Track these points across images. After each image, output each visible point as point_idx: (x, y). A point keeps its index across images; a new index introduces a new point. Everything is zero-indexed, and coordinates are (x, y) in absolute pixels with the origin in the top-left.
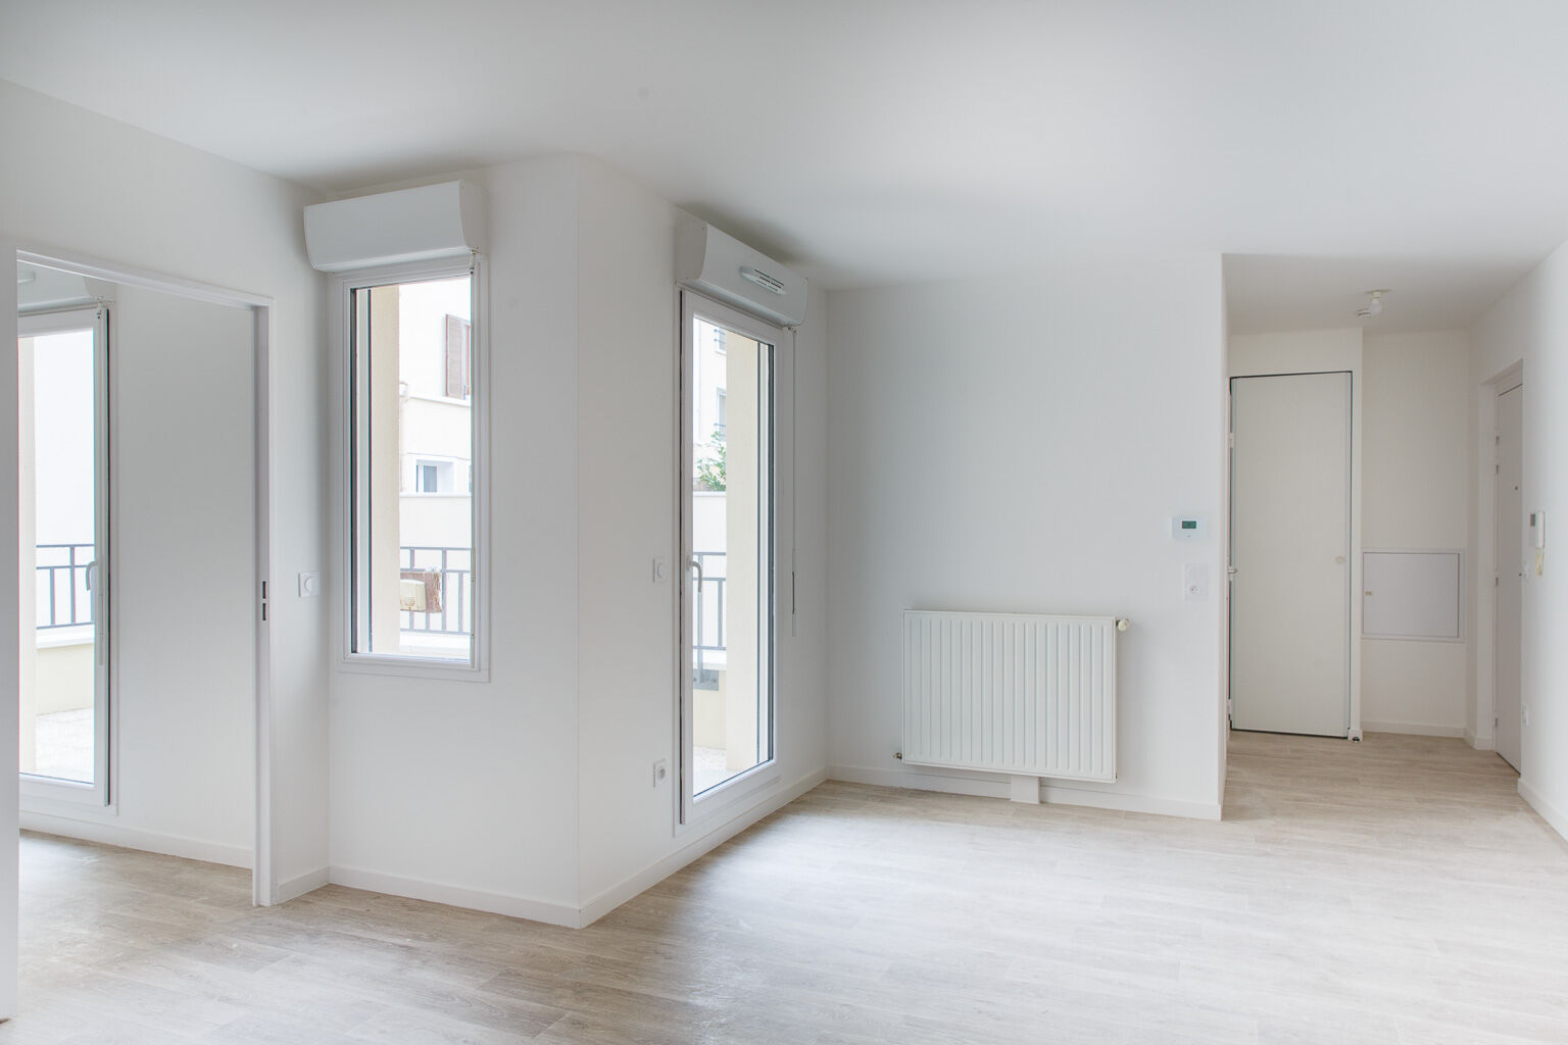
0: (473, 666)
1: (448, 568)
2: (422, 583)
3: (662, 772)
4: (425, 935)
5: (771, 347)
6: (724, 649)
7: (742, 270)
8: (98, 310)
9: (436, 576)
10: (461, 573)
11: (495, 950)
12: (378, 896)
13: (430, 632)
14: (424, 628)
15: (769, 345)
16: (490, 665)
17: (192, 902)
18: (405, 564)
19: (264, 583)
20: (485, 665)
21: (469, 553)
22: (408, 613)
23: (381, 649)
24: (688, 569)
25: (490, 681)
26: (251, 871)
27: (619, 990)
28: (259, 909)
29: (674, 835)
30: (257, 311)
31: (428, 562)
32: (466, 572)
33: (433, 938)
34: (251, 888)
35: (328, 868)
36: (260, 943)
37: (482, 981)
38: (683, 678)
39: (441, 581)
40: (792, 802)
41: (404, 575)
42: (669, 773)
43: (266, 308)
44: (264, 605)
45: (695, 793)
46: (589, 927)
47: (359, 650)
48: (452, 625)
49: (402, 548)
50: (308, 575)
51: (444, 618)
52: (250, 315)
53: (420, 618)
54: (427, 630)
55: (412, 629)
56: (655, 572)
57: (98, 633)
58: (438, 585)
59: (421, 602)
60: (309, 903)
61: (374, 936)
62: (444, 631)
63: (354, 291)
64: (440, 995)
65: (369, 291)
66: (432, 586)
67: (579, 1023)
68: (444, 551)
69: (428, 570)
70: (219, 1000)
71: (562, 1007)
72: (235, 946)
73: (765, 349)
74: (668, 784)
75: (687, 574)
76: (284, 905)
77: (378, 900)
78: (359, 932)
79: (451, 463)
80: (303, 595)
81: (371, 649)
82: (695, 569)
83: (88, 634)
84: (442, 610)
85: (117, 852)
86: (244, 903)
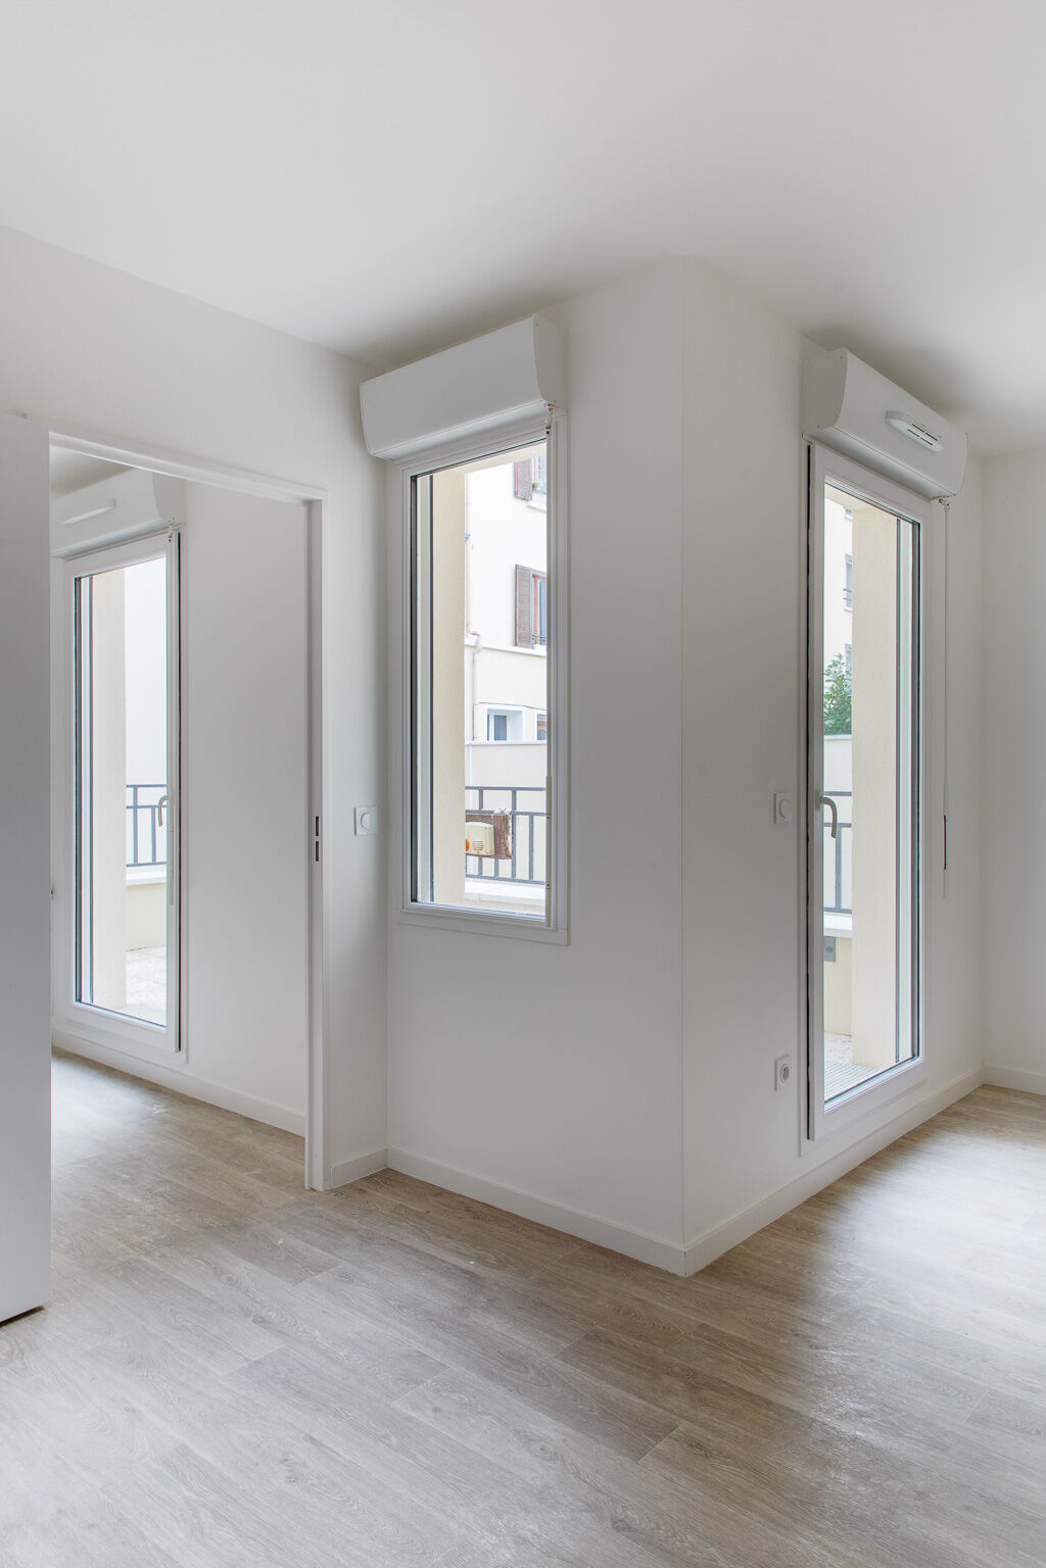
0: (549, 925)
1: (518, 810)
2: (492, 826)
3: (786, 1071)
4: (492, 1259)
5: (916, 525)
6: (848, 911)
7: (889, 415)
8: (169, 534)
9: (505, 818)
10: (532, 815)
11: (575, 1294)
12: (440, 1192)
13: (499, 879)
14: (492, 875)
15: (914, 523)
16: (569, 924)
17: (245, 1174)
18: (472, 804)
19: (317, 818)
20: (562, 923)
21: (544, 793)
22: (477, 858)
23: (444, 899)
24: (818, 808)
25: (569, 944)
26: (304, 1138)
27: (750, 1394)
28: (311, 1194)
29: (800, 1155)
30: (311, 505)
31: (498, 803)
32: (538, 814)
33: (501, 1265)
34: (304, 1165)
35: (387, 1150)
36: (307, 1241)
37: (564, 1345)
38: (811, 948)
39: (510, 824)
40: (942, 1113)
41: (471, 817)
42: (793, 1073)
43: (319, 502)
44: (317, 843)
45: (826, 1099)
46: (697, 1275)
47: (419, 898)
48: (522, 873)
49: (467, 788)
50: (365, 809)
51: (514, 865)
52: (303, 510)
53: (489, 863)
54: (496, 877)
55: (480, 876)
56: (776, 810)
57: (170, 872)
58: (507, 829)
59: (489, 848)
60: (365, 1192)
61: (432, 1250)
62: (513, 879)
63: (414, 479)
64: (509, 1358)
65: (431, 477)
66: (501, 827)
67: (699, 1446)
68: (514, 791)
69: (497, 811)
70: (254, 1321)
71: (672, 1411)
72: (280, 1242)
73: (907, 528)
74: (792, 1088)
75: (816, 814)
76: (338, 1192)
77: (438, 1199)
78: (415, 1242)
79: (521, 712)
80: (359, 832)
81: (432, 900)
82: (827, 808)
83: (160, 874)
84: (512, 856)
85: (185, 1103)
86: (295, 1182)
